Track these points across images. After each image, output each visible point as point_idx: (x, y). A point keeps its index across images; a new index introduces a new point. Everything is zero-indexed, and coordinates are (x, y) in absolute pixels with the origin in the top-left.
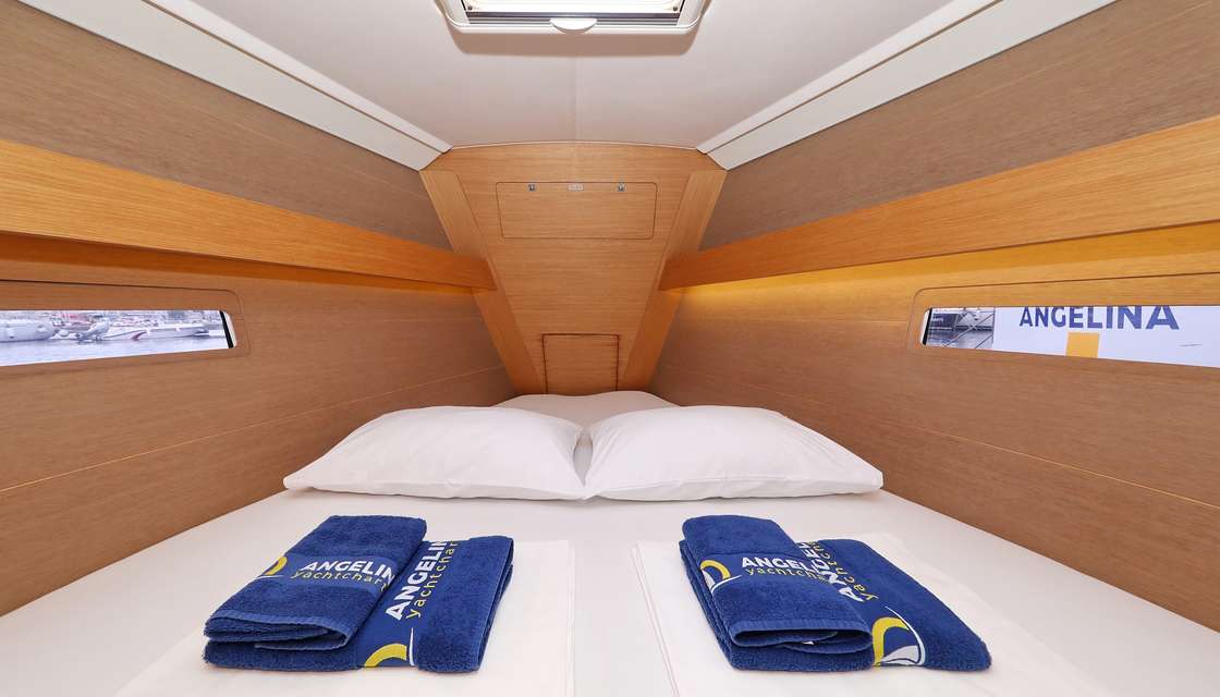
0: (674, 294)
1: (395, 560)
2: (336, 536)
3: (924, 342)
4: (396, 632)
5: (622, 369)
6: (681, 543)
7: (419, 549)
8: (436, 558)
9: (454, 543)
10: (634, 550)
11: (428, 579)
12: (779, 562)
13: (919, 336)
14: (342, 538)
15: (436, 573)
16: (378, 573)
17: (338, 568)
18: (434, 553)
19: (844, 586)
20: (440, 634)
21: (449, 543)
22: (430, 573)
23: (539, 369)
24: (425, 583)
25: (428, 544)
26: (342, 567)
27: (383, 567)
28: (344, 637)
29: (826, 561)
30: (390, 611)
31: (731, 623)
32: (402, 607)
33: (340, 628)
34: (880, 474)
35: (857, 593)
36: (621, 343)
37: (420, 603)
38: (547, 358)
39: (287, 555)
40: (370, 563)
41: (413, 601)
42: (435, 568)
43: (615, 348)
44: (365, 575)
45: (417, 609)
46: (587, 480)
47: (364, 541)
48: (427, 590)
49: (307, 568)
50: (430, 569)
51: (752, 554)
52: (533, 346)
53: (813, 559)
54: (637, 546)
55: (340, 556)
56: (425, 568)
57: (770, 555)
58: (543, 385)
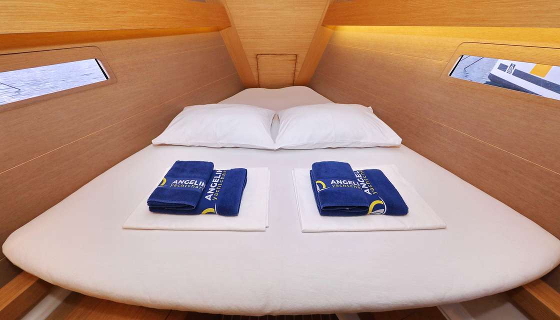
0: (329, 29)
1: (204, 179)
2: (180, 169)
3: (450, 75)
4: (210, 204)
5: (297, 74)
6: (311, 171)
7: (213, 173)
8: (219, 177)
9: (225, 171)
10: (293, 171)
11: (218, 186)
12: (345, 182)
13: (449, 72)
14: (183, 171)
15: (221, 183)
16: (200, 185)
17: (185, 183)
18: (218, 175)
19: (367, 189)
20: (224, 205)
21: (223, 171)
22: (218, 183)
23: (255, 74)
24: (216, 187)
25: (216, 171)
26: (187, 182)
27: (201, 182)
28: (193, 207)
29: (363, 179)
30: (206, 197)
31: (322, 204)
32: (210, 196)
33: (192, 204)
34: (401, 140)
35: (370, 191)
36: (298, 59)
37: (216, 195)
38: (259, 68)
39: (166, 177)
40: (196, 181)
41: (214, 194)
42: (220, 180)
43: (294, 62)
44: (196, 186)
45: (216, 197)
46: (276, 140)
47: (192, 172)
48: (218, 190)
49: (174, 182)
50: (218, 182)
51: (335, 178)
52: (252, 61)
53: (358, 178)
54: (294, 170)
55: (184, 178)
56: (216, 181)
57: (342, 179)
58: (257, 82)
